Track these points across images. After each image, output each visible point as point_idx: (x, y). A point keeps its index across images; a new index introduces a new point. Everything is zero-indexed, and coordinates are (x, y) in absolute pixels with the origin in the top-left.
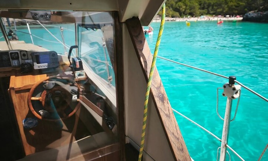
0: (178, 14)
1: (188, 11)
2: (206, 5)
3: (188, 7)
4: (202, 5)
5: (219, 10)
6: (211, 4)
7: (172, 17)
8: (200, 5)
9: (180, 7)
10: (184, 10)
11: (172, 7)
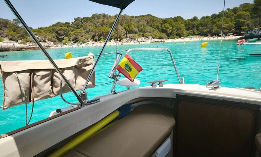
0: (164, 35)
1: (175, 32)
2: (190, 26)
3: (174, 28)
4: (187, 26)
5: (205, 31)
6: (195, 24)
7: (160, 38)
8: (186, 26)
9: (166, 28)
10: (170, 31)
11: (158, 29)
